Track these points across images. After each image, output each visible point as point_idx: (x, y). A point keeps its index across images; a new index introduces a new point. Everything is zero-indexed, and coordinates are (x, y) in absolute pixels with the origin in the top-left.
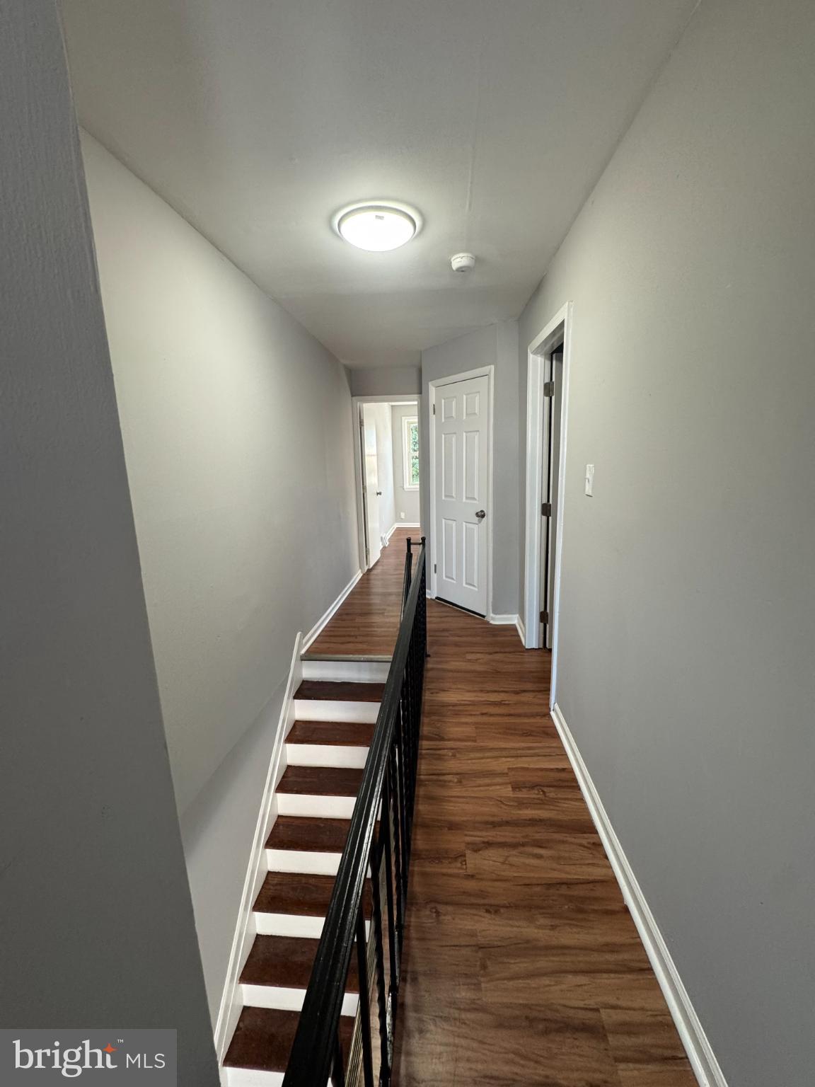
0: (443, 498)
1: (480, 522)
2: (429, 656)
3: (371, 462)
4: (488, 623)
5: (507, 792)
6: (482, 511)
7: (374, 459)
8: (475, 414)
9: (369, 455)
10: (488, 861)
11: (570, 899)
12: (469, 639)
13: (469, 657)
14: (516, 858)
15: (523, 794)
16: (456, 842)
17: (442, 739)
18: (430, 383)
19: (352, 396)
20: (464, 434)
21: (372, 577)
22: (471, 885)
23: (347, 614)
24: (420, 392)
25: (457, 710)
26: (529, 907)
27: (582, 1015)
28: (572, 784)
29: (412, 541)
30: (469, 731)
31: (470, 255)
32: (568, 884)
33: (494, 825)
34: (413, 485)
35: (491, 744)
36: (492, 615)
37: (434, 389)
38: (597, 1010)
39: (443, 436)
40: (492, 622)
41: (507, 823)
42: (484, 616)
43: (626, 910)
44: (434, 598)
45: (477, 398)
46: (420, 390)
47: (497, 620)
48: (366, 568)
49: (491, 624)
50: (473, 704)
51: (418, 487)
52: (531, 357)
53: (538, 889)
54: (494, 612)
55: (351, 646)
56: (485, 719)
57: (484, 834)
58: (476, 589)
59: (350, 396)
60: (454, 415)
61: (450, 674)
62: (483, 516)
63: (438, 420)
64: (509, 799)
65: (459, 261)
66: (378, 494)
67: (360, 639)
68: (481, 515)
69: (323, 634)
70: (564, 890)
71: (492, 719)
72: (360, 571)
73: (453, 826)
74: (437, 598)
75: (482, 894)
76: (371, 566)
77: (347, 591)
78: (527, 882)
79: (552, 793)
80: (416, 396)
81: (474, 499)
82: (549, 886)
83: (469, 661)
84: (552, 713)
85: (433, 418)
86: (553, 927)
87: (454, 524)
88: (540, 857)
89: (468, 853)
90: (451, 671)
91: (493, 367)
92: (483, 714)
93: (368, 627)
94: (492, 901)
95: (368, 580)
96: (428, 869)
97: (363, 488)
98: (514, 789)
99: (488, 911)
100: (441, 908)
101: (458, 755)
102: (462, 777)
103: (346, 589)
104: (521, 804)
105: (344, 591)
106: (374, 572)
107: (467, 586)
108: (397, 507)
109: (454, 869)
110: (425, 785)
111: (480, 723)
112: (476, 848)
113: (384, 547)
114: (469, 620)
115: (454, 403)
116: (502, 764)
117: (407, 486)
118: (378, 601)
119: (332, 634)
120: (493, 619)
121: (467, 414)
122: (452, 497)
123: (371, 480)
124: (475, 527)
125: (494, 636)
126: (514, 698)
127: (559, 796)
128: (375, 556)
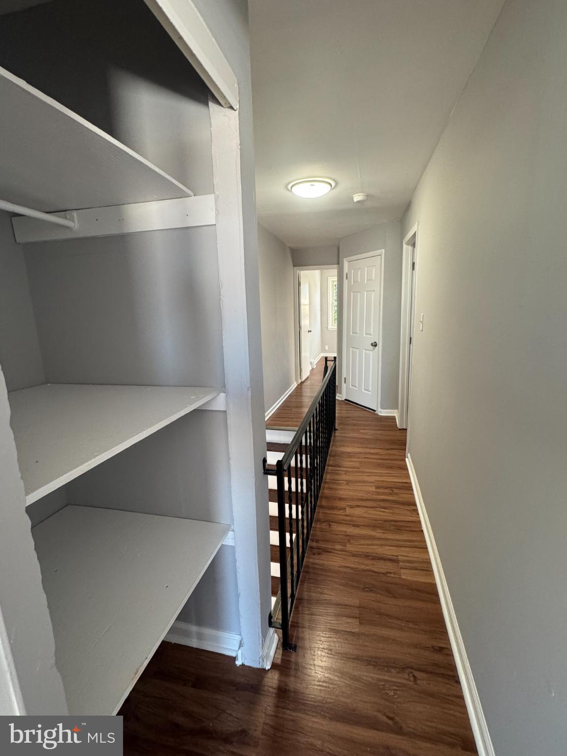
0: (351, 334)
1: (374, 349)
2: (337, 430)
3: (305, 309)
4: (377, 415)
5: (373, 489)
6: (375, 342)
7: (307, 307)
8: (372, 280)
9: (303, 305)
10: (358, 512)
11: (395, 526)
12: (365, 423)
13: (361, 431)
14: (371, 511)
15: (382, 490)
16: (342, 504)
17: (340, 467)
18: (344, 259)
19: (294, 266)
20: (365, 293)
21: (303, 387)
22: (348, 518)
23: (287, 407)
24: (338, 264)
25: (350, 455)
26: (374, 527)
27: (390, 557)
28: (409, 488)
29: (328, 359)
30: (357, 464)
31: (365, 194)
32: (396, 521)
33: (362, 500)
34: (333, 326)
35: (367, 470)
36: (380, 410)
37: (347, 263)
38: (398, 556)
39: (352, 293)
40: (380, 414)
41: (370, 500)
42: (375, 411)
43: (422, 531)
44: (344, 400)
45: (374, 270)
46: (339, 263)
47: (383, 413)
48: (300, 381)
49: (379, 416)
50: (360, 453)
51: (336, 327)
52: (405, 246)
53: (380, 522)
54: (382, 408)
55: (289, 423)
56: (366, 460)
57: (357, 502)
58: (371, 393)
59: (292, 266)
60: (359, 280)
61: (349, 439)
62: (376, 346)
63: (349, 282)
64: (373, 492)
65: (357, 198)
66: (309, 331)
67: (295, 420)
68: (375, 345)
69: (273, 416)
70: (393, 523)
71: (370, 460)
72: (295, 383)
73: (340, 499)
74: (346, 400)
75: (352, 521)
76: (303, 380)
77: (287, 394)
78: (374, 519)
79: (396, 491)
80: (336, 266)
81: (370, 334)
82: (386, 521)
83: (361, 433)
84: (407, 459)
85: (345, 282)
86: (384, 533)
87: (358, 351)
88: (384, 512)
89: (347, 508)
90: (349, 437)
91: (383, 250)
92: (365, 458)
93: (300, 414)
94: (356, 523)
95: (301, 388)
96: (327, 512)
97: (299, 328)
98: (376, 488)
99: (353, 526)
100: (331, 523)
101: (348, 474)
102: (348, 482)
103: (287, 392)
104: (378, 494)
105: (285, 394)
106: (305, 384)
107: (365, 391)
108: (323, 343)
109: (341, 512)
110: (328, 484)
111: (362, 462)
112: (351, 507)
113: (313, 369)
114: (365, 413)
115: (359, 272)
116: (372, 479)
117: (330, 327)
118: (307, 400)
119: (278, 416)
120: (380, 412)
121: (367, 280)
122: (356, 333)
123: (305, 322)
124: (371, 353)
125: (381, 421)
126: (386, 452)
127: (401, 492)
128: (306, 374)
